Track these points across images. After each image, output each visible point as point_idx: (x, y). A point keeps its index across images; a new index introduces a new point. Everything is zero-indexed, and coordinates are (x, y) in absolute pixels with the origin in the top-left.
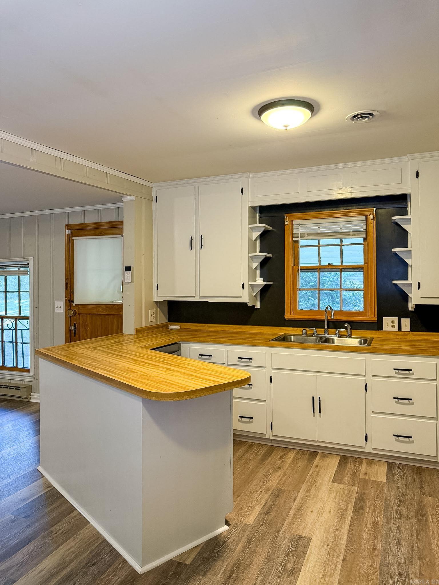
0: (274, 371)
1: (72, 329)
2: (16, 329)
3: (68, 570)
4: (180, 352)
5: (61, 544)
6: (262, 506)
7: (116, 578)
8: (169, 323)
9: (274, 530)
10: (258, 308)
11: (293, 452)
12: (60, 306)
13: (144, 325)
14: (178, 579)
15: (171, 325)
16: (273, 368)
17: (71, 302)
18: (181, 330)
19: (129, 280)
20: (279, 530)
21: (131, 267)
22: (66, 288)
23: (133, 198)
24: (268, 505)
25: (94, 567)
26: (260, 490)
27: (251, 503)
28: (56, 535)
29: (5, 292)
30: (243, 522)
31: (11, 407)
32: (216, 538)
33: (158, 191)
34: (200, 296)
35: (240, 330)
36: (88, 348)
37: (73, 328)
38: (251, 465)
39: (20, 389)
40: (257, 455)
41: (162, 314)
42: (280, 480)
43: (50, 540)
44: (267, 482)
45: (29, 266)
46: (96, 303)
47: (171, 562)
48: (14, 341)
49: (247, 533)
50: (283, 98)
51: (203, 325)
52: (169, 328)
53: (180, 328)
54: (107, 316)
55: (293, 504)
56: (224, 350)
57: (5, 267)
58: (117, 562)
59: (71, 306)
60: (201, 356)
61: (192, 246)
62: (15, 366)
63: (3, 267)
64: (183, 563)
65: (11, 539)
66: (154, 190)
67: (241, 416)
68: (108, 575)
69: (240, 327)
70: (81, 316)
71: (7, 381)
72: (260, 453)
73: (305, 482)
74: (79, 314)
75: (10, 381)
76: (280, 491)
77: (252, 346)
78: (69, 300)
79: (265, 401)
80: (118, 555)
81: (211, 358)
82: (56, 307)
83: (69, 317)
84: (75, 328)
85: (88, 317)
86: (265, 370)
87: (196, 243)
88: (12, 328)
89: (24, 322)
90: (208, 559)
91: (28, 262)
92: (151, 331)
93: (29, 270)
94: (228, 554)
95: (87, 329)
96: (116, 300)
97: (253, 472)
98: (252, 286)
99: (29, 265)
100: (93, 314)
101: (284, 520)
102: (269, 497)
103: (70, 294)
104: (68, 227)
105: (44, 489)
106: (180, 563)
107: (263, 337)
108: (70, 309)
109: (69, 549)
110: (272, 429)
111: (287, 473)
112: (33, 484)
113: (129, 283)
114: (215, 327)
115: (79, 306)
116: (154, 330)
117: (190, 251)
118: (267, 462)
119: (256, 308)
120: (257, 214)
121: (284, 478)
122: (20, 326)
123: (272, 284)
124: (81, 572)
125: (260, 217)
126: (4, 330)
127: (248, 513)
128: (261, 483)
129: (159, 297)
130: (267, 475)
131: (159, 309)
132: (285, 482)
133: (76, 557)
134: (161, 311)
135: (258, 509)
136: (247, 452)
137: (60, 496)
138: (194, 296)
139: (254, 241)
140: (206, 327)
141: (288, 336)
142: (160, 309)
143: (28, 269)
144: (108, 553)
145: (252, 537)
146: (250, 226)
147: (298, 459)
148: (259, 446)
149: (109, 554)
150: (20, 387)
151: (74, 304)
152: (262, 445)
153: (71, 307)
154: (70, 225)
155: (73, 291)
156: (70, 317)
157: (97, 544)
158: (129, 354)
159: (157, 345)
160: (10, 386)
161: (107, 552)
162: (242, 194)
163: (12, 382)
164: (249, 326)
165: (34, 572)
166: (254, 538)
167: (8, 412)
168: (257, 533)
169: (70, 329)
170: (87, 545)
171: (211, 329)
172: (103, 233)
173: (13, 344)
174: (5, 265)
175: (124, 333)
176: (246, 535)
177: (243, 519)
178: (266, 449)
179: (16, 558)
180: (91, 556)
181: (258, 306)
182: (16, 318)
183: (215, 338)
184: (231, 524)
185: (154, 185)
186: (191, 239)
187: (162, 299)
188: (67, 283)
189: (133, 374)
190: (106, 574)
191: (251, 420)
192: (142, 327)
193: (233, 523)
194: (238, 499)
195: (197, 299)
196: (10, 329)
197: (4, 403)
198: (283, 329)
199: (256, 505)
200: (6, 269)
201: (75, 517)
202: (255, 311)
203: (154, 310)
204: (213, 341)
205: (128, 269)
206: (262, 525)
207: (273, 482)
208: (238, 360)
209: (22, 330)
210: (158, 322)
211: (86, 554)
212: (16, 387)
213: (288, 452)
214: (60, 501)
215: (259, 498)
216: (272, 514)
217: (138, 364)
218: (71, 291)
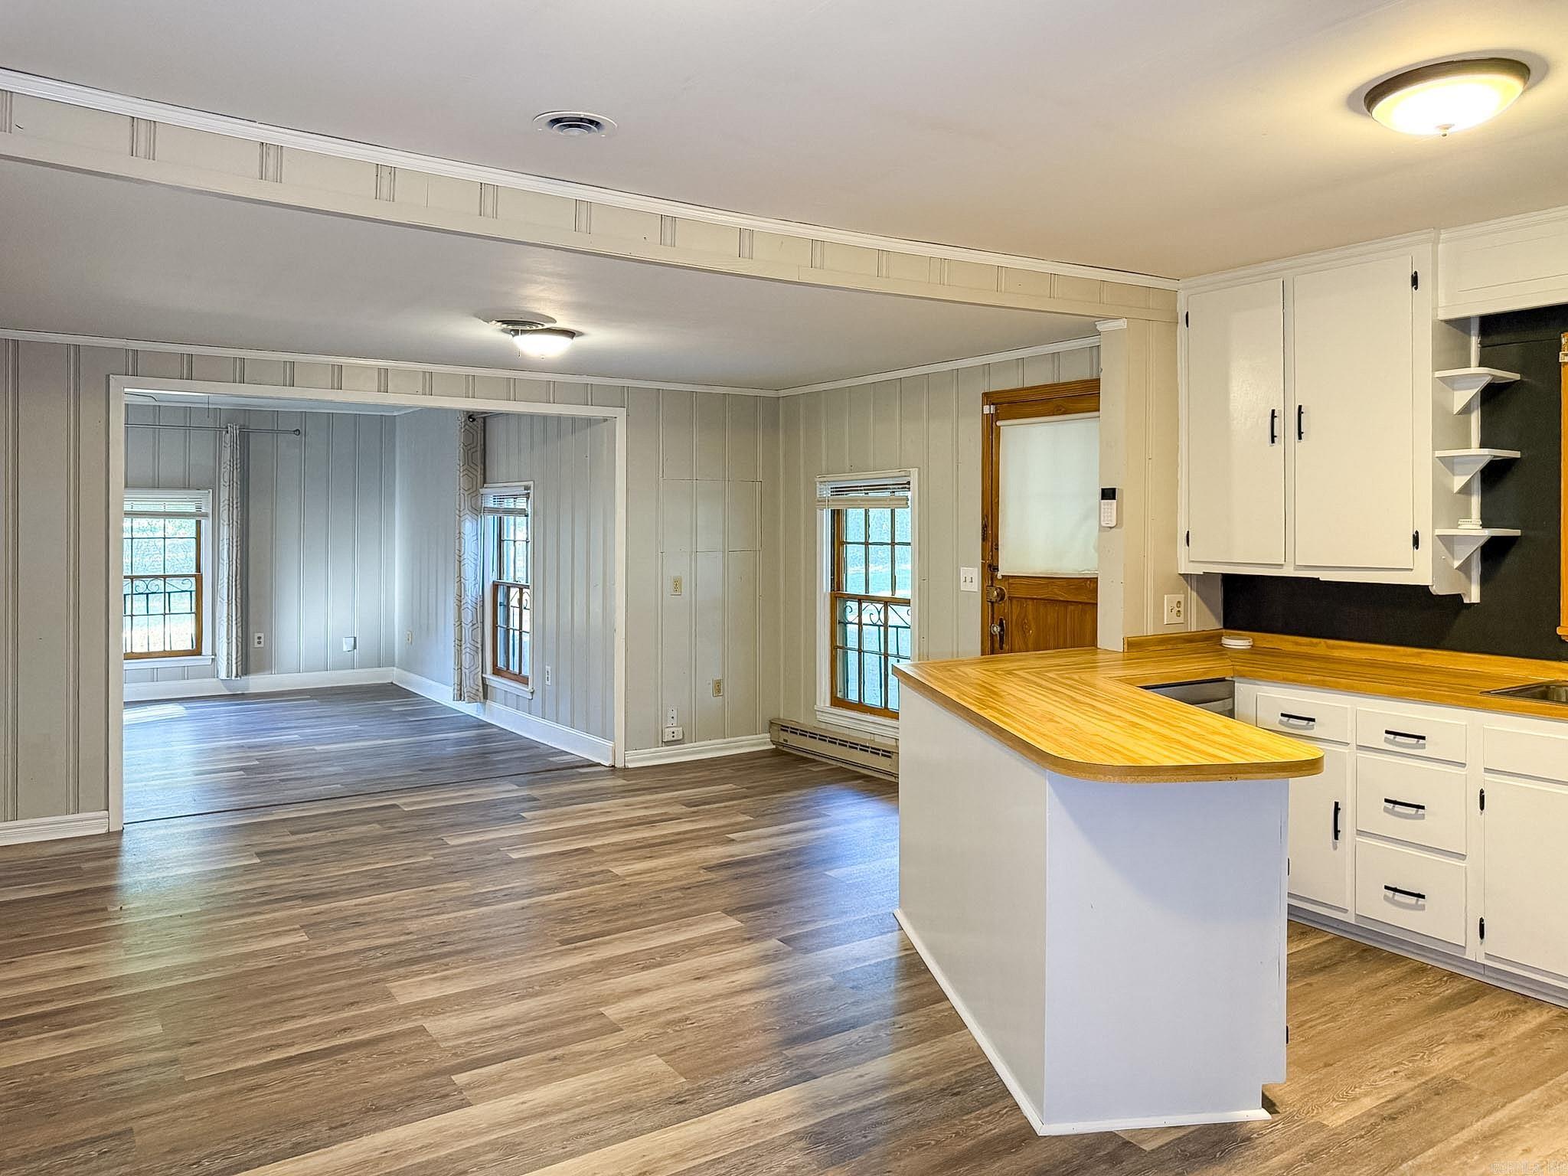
0: (1489, 777)
1: (994, 631)
2: (886, 625)
3: (907, 1088)
4: (1231, 703)
5: (906, 1047)
6: (1383, 1100)
7: (991, 1127)
8: (1224, 631)
9: (1390, 1154)
10: (1472, 602)
11: (1547, 1011)
12: (971, 578)
13: (1150, 630)
14: (1114, 1165)
15: (1230, 637)
16: (1487, 770)
17: (994, 569)
18: (1254, 649)
19: (1111, 520)
20: (1404, 1160)
21: (1115, 489)
22: (984, 539)
23: (1122, 324)
24: (1401, 1103)
25: (954, 1098)
26: (1395, 1069)
27: (1355, 1088)
28: (900, 1029)
29: (867, 544)
30: (1313, 1117)
31: (872, 791)
32: (1230, 1127)
33: (1190, 298)
34: (1297, 564)
35: (1420, 662)
36: (997, 670)
37: (996, 629)
38: (1397, 1011)
39: (890, 757)
40: (1427, 994)
41: (1204, 606)
42: (1468, 1062)
43: (888, 1035)
44: (1425, 1057)
45: (909, 488)
46: (1047, 574)
47: (1111, 1136)
48: (883, 651)
49: (1314, 1140)
50: (1433, 60)
51: (1315, 640)
52: (1221, 645)
53: (1251, 644)
54: (1071, 605)
55: (1477, 1121)
56: (1347, 708)
57: (865, 490)
58: (1001, 1104)
59: (993, 578)
60: (1287, 718)
61: (1275, 434)
62: (883, 705)
63: (861, 490)
64: (1135, 1145)
65: (822, 1015)
66: (1181, 296)
67: (1393, 887)
68: (978, 1118)
69: (1420, 653)
70: (1014, 601)
71: (868, 736)
72: (1437, 991)
73: (1547, 1085)
74: (1011, 599)
75: (874, 737)
76: (1452, 1084)
77: (1426, 703)
78: (990, 566)
79: (1462, 857)
80: (1006, 1093)
81: (1313, 725)
82: (963, 579)
83: (990, 604)
84: (1002, 630)
85: (1030, 605)
86: (1465, 773)
87: (1287, 426)
88: (879, 623)
89: (902, 610)
90: (1194, 1155)
91: (908, 479)
92: (1170, 647)
93: (909, 498)
94: (1247, 1160)
95: (1028, 635)
96: (1089, 568)
97: (1393, 1029)
98: (1448, 542)
99: (909, 484)
100: (1040, 599)
101: (1432, 1144)
102: (1412, 1090)
103: (992, 551)
104: (988, 397)
105: (897, 951)
106: (1129, 1142)
107: (1473, 683)
108: (992, 586)
109: (917, 1059)
110: (1482, 935)
111: (1499, 1053)
112: (880, 937)
113: (1111, 528)
114: (1348, 648)
115: (1011, 581)
116: (1180, 646)
117: (1271, 446)
118: (1448, 1015)
119: (1466, 601)
120: (1474, 338)
121: (1482, 1062)
122: (893, 620)
123: (1517, 537)
124: (928, 1098)
125: (1483, 346)
126: (864, 626)
127: (1335, 1104)
128: (1407, 1054)
129: (1191, 564)
130: (1430, 1044)
131: (1194, 594)
132: (1480, 1069)
133: (927, 1074)
134: (1201, 597)
135: (1368, 1103)
136: (1399, 980)
137: (924, 970)
138: (1282, 565)
139: (1460, 413)
140: (1321, 646)
141: (1561, 686)
142: (1198, 593)
143: (909, 494)
144: (988, 1085)
145: (1323, 1150)
146: (1438, 374)
147: (1553, 1032)
148: (1444, 977)
149: (989, 1088)
150: (889, 752)
151: (999, 575)
152: (1453, 976)
153: (995, 582)
154: (993, 393)
155: (997, 545)
156: (992, 603)
157: (970, 1066)
158: (1075, 688)
159: (1162, 679)
160: (872, 748)
161: (987, 1082)
162: (1414, 289)
163: (878, 739)
164: (1445, 653)
165: (848, 1074)
166: (1326, 1154)
167: (864, 800)
168: (1339, 1146)
169: (991, 633)
170: (951, 1061)
171: (1336, 653)
172: (1063, 409)
173: (880, 657)
174: (864, 486)
175: (1098, 647)
176: (1308, 1142)
177: (1315, 1112)
178: (1462, 987)
179: (824, 1045)
180: (954, 1080)
181: (1474, 595)
182: (887, 603)
183: (1330, 677)
184: (1280, 1111)
185: (1180, 284)
186: (1273, 416)
187: (1199, 570)
188: (986, 527)
189: (1050, 725)
190: (973, 1115)
191: (1420, 903)
192: (1145, 635)
193: (1286, 1112)
194: (1324, 1071)
195: (1288, 572)
196: (874, 625)
197: (860, 781)
198: (1553, 668)
199: (1365, 1095)
200: (867, 493)
201: (943, 1011)
202: (1465, 611)
203: (1181, 597)
204: (1318, 681)
205: (1108, 494)
206: (1362, 1137)
207: (1445, 1061)
208: (1386, 738)
209: (897, 627)
210: (1193, 627)
211: (947, 1074)
212: (883, 751)
213: (1531, 1008)
214: (923, 978)
215: (1381, 1084)
216: (1402, 1125)
217: (1075, 708)
218: (994, 544)
